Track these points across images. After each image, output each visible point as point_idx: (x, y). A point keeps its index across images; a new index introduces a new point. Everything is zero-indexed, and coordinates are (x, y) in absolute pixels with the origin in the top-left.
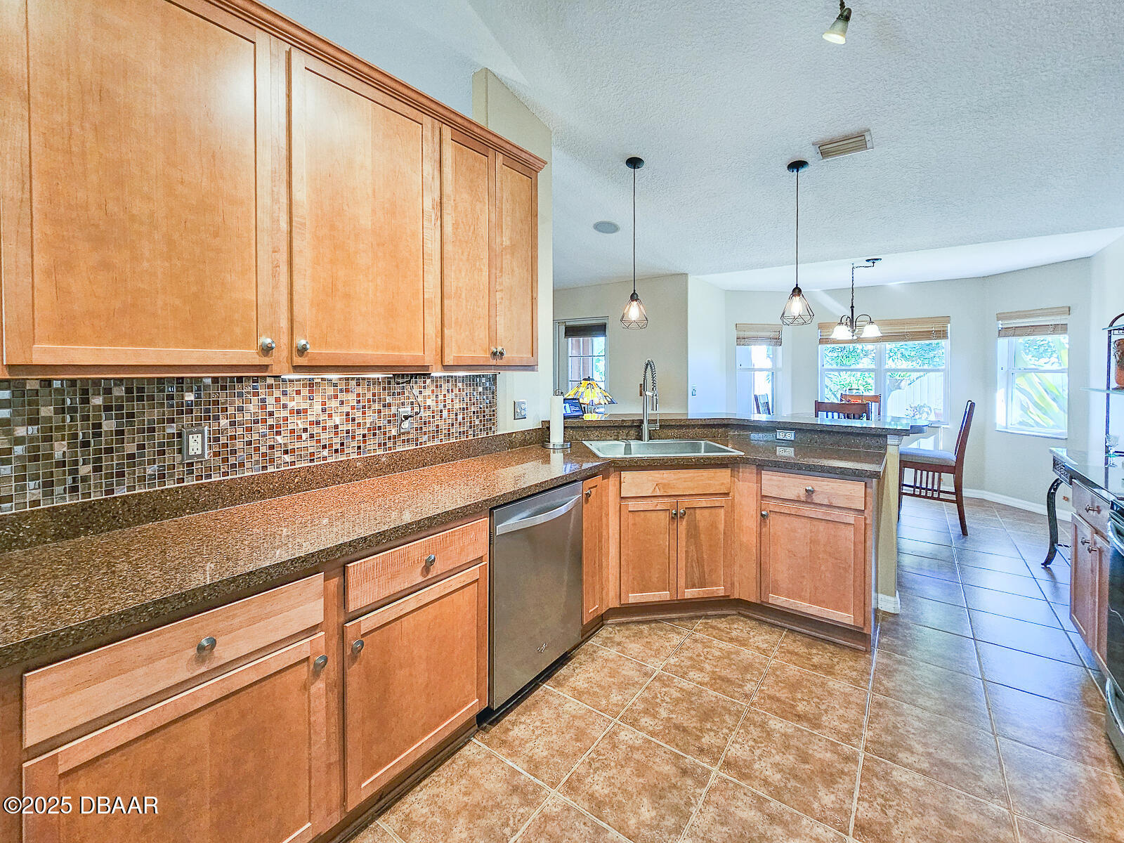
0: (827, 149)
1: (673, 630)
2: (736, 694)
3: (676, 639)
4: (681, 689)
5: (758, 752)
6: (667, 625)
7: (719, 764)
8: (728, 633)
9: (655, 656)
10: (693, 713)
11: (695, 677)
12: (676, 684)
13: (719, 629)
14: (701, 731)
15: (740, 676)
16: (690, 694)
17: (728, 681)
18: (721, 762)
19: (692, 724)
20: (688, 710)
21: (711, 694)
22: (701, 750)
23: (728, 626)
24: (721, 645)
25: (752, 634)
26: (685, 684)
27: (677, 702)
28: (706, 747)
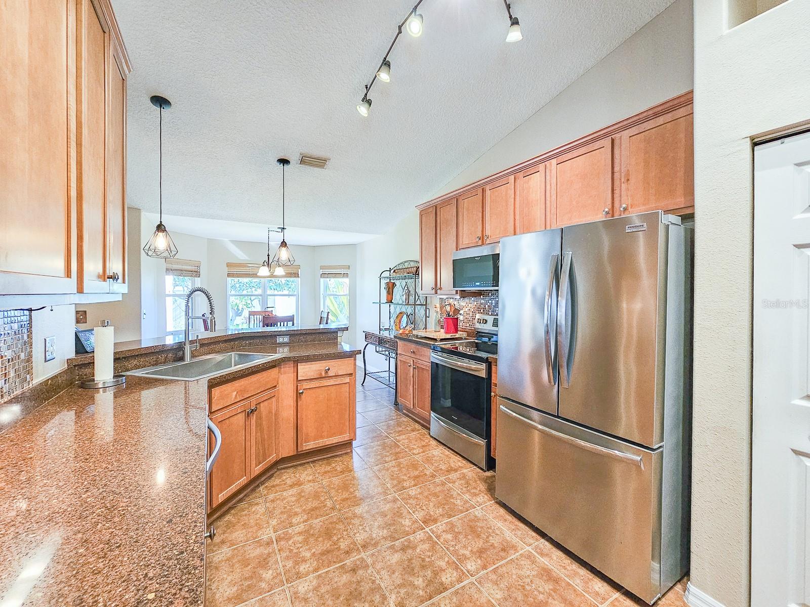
0: (305, 160)
1: (251, 505)
2: (327, 512)
3: (260, 509)
4: (299, 533)
5: (367, 529)
6: (242, 505)
7: (362, 551)
8: (285, 484)
9: (260, 528)
10: (320, 539)
11: (298, 521)
12: (293, 533)
13: (277, 485)
14: (335, 544)
15: (319, 502)
16: (307, 531)
17: (316, 508)
18: (360, 548)
19: (327, 545)
20: (316, 540)
21: (317, 523)
22: (347, 553)
23: (280, 480)
24: (290, 493)
25: (297, 476)
26: (298, 529)
27: (306, 541)
28: (347, 549)
